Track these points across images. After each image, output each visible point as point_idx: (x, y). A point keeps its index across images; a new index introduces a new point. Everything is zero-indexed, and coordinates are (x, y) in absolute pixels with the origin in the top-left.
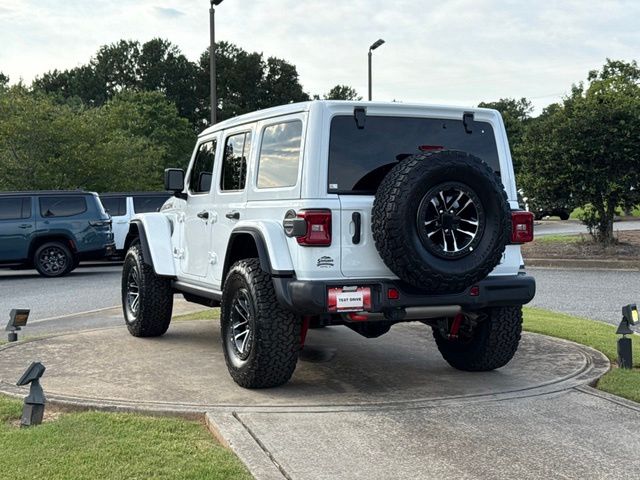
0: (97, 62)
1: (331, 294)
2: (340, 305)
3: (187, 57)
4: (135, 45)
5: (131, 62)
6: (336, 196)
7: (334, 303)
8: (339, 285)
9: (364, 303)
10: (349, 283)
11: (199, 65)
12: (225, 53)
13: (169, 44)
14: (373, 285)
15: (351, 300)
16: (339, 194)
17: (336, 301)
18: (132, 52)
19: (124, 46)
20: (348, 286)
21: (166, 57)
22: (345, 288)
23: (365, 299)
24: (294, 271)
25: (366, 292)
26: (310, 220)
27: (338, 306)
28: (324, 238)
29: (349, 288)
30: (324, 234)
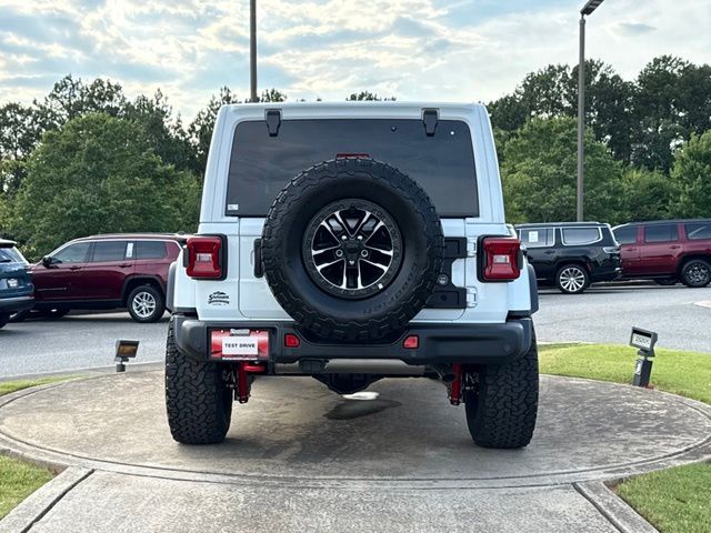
0: (523, 90)
1: (215, 338)
2: (226, 351)
3: (621, 77)
4: (564, 69)
5: (559, 87)
6: (236, 218)
7: (219, 347)
8: (225, 327)
9: (259, 350)
10: (239, 326)
11: (635, 85)
12: (667, 68)
13: (601, 65)
14: (271, 329)
15: (241, 346)
16: (240, 217)
17: (221, 346)
18: (560, 77)
19: (552, 71)
20: (236, 328)
21: (597, 79)
22: (232, 331)
23: (261, 347)
24: (195, 309)
25: (264, 337)
26: (194, 249)
27: (224, 353)
28: (212, 269)
29: (239, 331)
30: (212, 264)
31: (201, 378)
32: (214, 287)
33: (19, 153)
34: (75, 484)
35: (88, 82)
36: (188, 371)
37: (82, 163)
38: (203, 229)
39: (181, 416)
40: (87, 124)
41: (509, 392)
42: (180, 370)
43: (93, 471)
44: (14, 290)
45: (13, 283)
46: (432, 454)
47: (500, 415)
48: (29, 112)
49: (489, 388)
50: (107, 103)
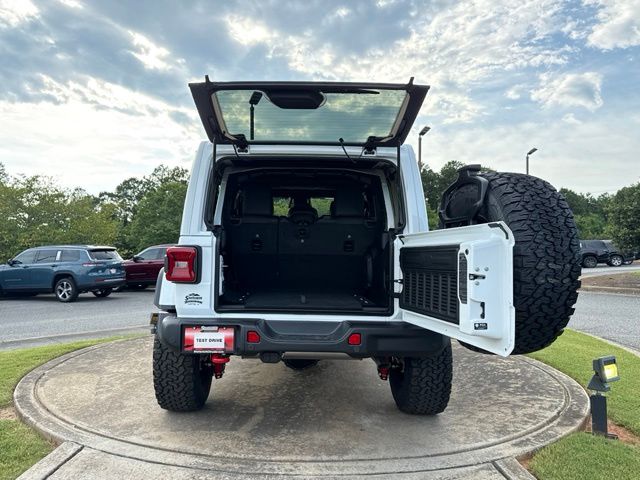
1: (188, 334)
2: (197, 345)
3: (433, 170)
7: (191, 342)
8: (197, 325)
9: (225, 344)
10: (209, 323)
11: (439, 174)
12: (455, 167)
14: (236, 326)
15: (210, 340)
17: (192, 341)
20: (207, 326)
22: (203, 328)
23: (227, 341)
24: (174, 306)
25: (230, 333)
26: (173, 257)
27: (195, 346)
28: (188, 275)
29: (208, 328)
30: (188, 270)
31: (181, 361)
32: (189, 289)
33: (136, 202)
34: (60, 466)
35: (172, 168)
36: (170, 356)
37: (165, 208)
38: (182, 241)
39: (165, 392)
40: (169, 188)
41: (430, 374)
42: (164, 356)
43: (83, 447)
44: (114, 275)
45: (113, 271)
46: (367, 422)
47: (422, 392)
48: (141, 182)
49: (415, 370)
50: (181, 178)
